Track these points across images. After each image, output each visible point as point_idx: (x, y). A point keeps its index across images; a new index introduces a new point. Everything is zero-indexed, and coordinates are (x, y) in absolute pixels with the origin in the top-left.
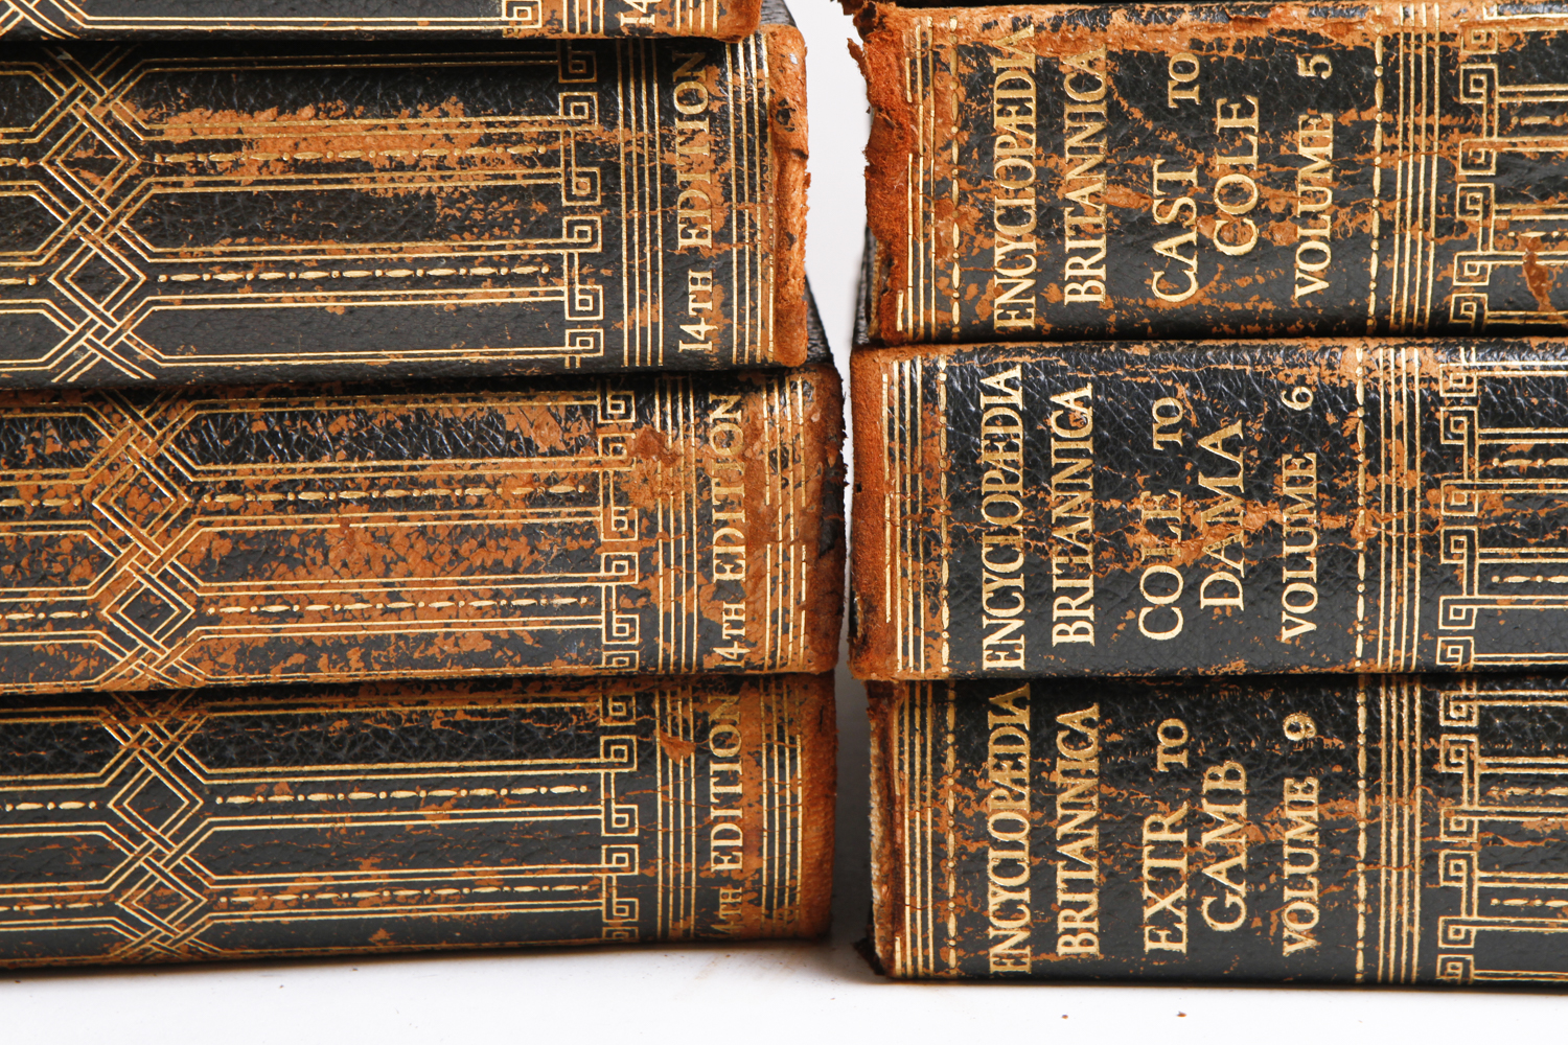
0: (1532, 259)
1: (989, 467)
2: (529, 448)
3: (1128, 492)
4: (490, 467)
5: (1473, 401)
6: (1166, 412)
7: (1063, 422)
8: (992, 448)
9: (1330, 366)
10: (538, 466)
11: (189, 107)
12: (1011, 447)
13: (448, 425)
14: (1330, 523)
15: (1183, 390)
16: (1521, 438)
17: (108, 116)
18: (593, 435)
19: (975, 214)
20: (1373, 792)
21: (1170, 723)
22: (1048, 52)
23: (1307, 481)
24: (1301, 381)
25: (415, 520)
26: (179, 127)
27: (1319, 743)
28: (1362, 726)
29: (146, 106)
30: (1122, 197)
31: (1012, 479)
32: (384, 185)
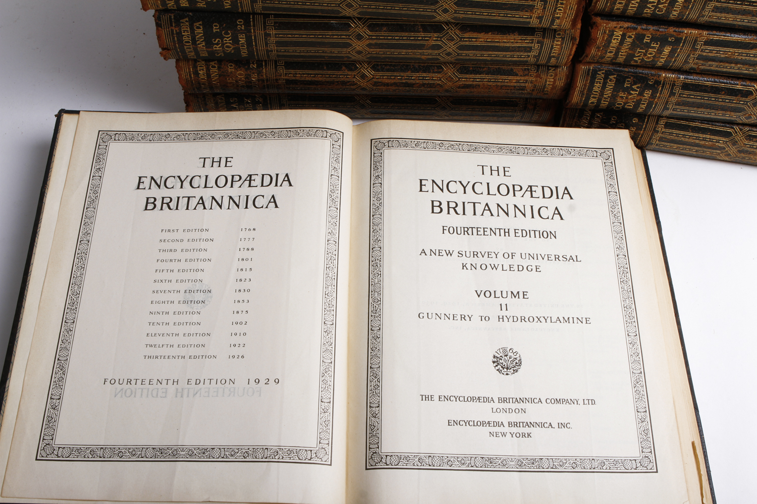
0: (698, 67)
1: (595, 86)
2: (517, 75)
3: (618, 92)
4: (510, 77)
5: (680, 86)
6: (628, 81)
7: (610, 81)
8: (597, 83)
9: (658, 77)
10: (518, 78)
11: (469, 31)
12: (600, 83)
13: (504, 70)
14: (650, 100)
15: (632, 78)
16: (687, 92)
17: (455, 33)
18: (528, 73)
19: (604, 52)
20: (644, 130)
21: (614, 117)
22: (625, 32)
23: (649, 94)
24: (653, 79)
25: (495, 84)
26: (466, 35)
27: (638, 123)
28: (646, 121)
29: (462, 31)
30: (631, 52)
31: (599, 88)
32: (502, 45)
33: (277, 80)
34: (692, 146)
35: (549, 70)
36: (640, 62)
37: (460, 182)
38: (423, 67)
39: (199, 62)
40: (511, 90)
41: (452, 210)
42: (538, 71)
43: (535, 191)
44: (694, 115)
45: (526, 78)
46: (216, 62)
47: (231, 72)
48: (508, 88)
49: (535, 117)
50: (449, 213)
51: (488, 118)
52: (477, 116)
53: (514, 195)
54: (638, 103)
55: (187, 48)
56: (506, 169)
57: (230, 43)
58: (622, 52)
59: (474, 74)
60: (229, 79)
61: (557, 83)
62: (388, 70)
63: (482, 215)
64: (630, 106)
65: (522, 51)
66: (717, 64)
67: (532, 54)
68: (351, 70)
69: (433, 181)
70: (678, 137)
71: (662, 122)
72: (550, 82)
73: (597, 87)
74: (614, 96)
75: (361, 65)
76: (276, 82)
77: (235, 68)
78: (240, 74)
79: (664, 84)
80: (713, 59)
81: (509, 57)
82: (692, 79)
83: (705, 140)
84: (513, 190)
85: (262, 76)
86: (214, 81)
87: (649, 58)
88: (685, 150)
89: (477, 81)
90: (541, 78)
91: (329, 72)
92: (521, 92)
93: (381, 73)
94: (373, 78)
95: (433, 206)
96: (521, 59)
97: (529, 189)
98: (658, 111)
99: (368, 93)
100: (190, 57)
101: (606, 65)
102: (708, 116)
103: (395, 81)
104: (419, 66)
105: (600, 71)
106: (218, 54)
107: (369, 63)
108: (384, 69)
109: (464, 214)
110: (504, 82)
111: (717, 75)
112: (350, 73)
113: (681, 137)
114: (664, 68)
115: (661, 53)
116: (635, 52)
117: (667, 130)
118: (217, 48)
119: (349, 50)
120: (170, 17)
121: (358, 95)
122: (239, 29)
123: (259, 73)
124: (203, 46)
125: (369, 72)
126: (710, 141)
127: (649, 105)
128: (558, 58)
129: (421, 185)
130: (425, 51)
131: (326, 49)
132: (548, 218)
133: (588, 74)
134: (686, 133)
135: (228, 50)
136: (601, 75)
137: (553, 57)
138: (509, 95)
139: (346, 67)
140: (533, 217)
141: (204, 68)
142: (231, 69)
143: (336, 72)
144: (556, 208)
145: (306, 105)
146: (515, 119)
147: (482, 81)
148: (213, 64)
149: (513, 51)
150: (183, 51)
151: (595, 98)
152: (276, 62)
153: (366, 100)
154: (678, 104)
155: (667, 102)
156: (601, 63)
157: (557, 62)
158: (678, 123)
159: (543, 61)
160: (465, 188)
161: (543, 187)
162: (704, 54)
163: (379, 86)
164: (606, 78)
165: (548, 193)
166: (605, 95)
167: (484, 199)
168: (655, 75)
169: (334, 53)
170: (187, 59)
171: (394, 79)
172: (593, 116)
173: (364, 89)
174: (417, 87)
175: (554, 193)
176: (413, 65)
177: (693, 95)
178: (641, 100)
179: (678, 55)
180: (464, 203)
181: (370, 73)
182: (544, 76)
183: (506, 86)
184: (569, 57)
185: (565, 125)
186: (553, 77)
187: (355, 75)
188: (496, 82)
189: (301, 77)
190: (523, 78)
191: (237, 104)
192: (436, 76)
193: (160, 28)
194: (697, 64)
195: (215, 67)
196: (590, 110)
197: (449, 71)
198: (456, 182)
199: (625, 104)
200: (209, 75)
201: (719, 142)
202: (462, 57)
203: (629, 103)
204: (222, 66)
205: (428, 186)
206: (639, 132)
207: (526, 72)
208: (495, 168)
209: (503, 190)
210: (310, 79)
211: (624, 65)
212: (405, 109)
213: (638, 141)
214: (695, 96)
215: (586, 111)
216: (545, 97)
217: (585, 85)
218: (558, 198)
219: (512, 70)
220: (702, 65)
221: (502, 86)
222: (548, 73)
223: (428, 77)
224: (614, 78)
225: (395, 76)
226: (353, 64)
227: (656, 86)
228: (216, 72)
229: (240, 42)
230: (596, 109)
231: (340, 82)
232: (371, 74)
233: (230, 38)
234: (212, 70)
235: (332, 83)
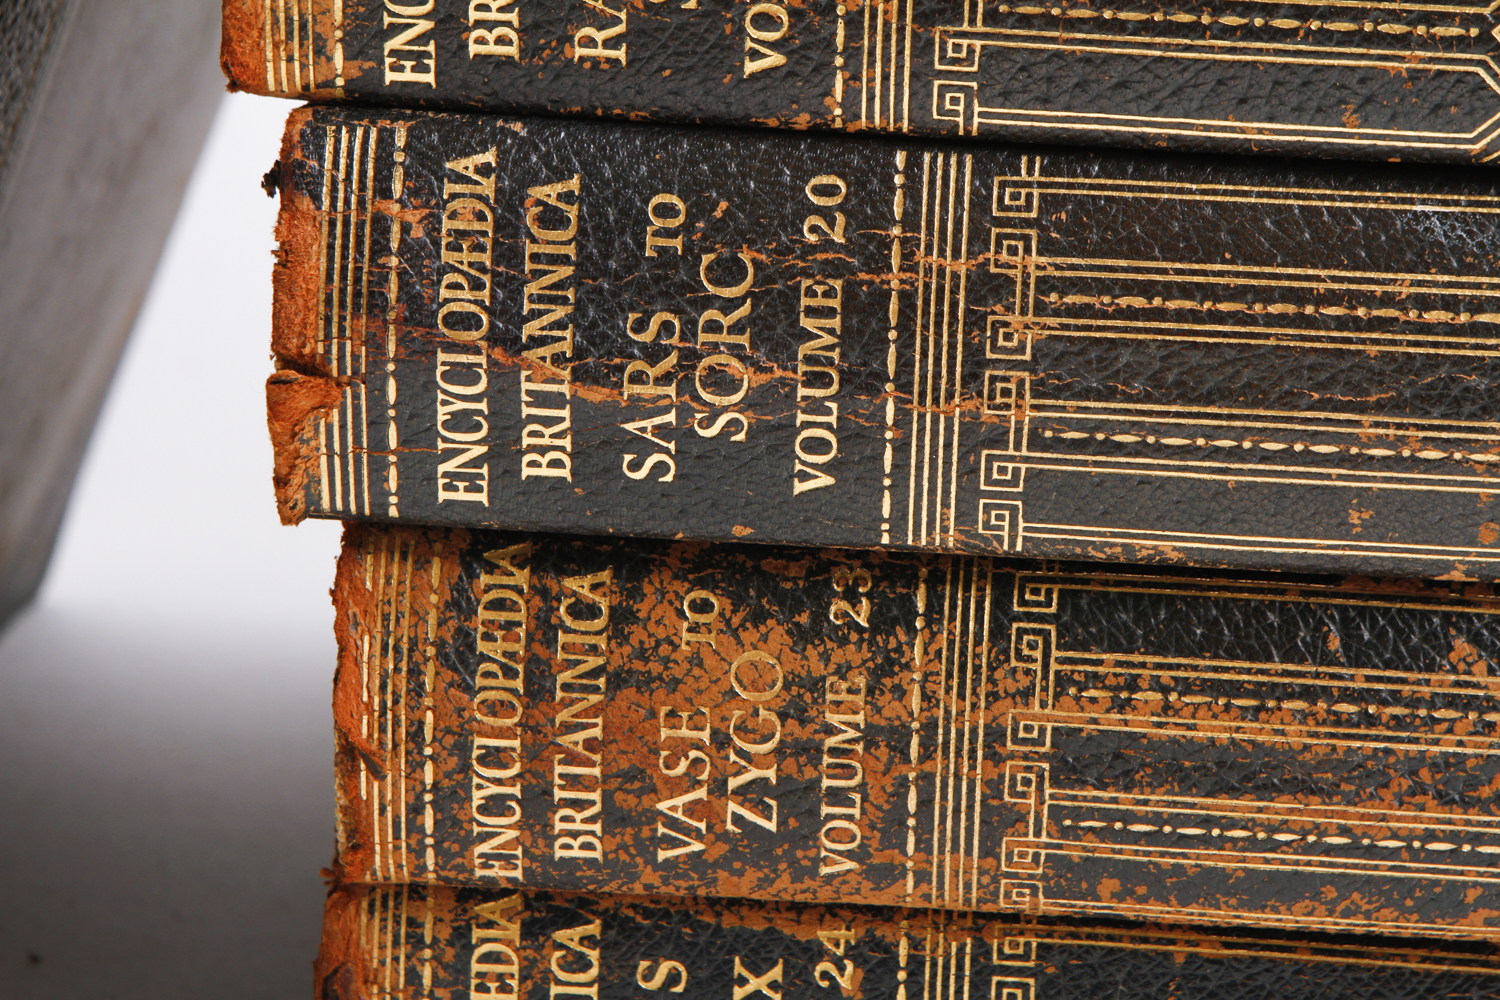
46: (609, 572)
47: (697, 659)
77: (724, 627)
78: (756, 679)
120: (386, 141)
122: (812, 238)
141: (522, 616)
142: (695, 629)
193: (305, 203)
228: (592, 652)
229: (805, 349)
233: (744, 310)
234: (572, 635)
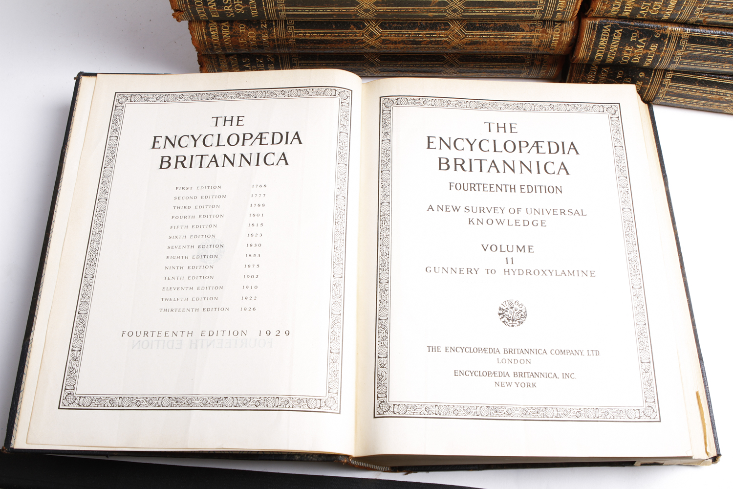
0: (705, 19)
1: (601, 40)
2: (523, 31)
3: (625, 46)
4: (516, 33)
5: (687, 39)
6: (634, 35)
7: (616, 35)
8: (603, 38)
9: (664, 30)
10: (524, 34)
12: (606, 38)
13: (510, 26)
14: (657, 53)
15: (638, 32)
16: (693, 46)
18: (534, 29)
19: (610, 6)
20: (651, 84)
21: (620, 71)
23: (655, 48)
24: (659, 32)
25: (502, 40)
27: (644, 77)
28: (652, 75)
30: (636, 6)
31: (605, 42)
33: (287, 39)
34: (699, 100)
35: (555, 25)
36: (646, 16)
37: (467, 140)
38: (430, 24)
39: (211, 23)
40: (518, 46)
41: (459, 167)
42: (544, 26)
43: (541, 147)
44: (701, 68)
45: (532, 33)
46: (227, 23)
47: (243, 33)
48: (514, 44)
49: (542, 73)
50: (456, 170)
51: (495, 75)
52: (484, 72)
53: (521, 152)
54: (644, 57)
55: (199, 9)
56: (513, 126)
57: (240, 4)
58: (628, 6)
59: (481, 30)
60: (241, 40)
61: (564, 38)
62: (396, 28)
63: (489, 172)
64: (637, 60)
65: (527, 7)
66: (723, 16)
67: (538, 9)
68: (359, 28)
69: (441, 139)
70: (685, 90)
71: (669, 76)
72: (556, 37)
73: (603, 42)
74: (620, 51)
75: (369, 23)
76: (286, 41)
77: (246, 29)
78: (252, 35)
79: (670, 38)
80: (720, 12)
81: (514, 13)
82: (699, 32)
83: (712, 94)
84: (519, 146)
85: (273, 36)
86: (226, 42)
87: (654, 12)
88: (692, 104)
89: (484, 38)
90: (547, 34)
91: (338, 31)
92: (527, 47)
93: (388, 31)
94: (381, 36)
95: (440, 163)
96: (527, 15)
97: (535, 145)
98: (664, 65)
99: (376, 51)
100: (202, 18)
101: (612, 20)
102: (715, 69)
103: (402, 39)
104: (426, 23)
105: (606, 25)
106: (229, 14)
107: (377, 21)
108: (391, 26)
109: (471, 171)
110: (510, 38)
111: (724, 28)
112: (358, 31)
113: (688, 91)
114: (670, 21)
115: (667, 6)
116: (641, 5)
117: (674, 84)
118: (228, 8)
119: (356, 8)
121: (367, 53)
123: (270, 33)
124: (214, 7)
125: (376, 30)
126: (717, 94)
127: (656, 59)
128: (563, 13)
129: (429, 142)
130: (431, 8)
131: (334, 8)
132: (554, 173)
133: (594, 29)
134: (693, 87)
135: (238, 11)
136: (607, 30)
137: (559, 12)
138: (516, 51)
139: (354, 25)
140: (539, 173)
141: (216, 29)
142: (242, 29)
143: (345, 31)
144: (562, 163)
145: (316, 64)
146: (522, 75)
147: (489, 38)
148: (225, 25)
149: (519, 7)
150: (195, 13)
151: (601, 52)
152: (285, 21)
153: (375, 58)
154: (684, 57)
155: (674, 55)
156: (607, 17)
157: (563, 17)
158: (684, 77)
159: (548, 17)
160: (471, 145)
161: (549, 143)
162: (711, 6)
163: (387, 44)
164: (612, 32)
165: (554, 148)
166: (612, 49)
167: (490, 156)
168: (661, 28)
169: (342, 12)
170: (199, 21)
171: (402, 36)
172: (599, 71)
173: (372, 47)
174: (425, 44)
175: (560, 148)
176: (420, 23)
177: (699, 48)
178: (647, 54)
179: (684, 7)
180: (470, 160)
181: (378, 31)
182: (550, 32)
183: (513, 42)
184: (574, 11)
185: (572, 80)
186: (559, 33)
187: (363, 34)
188: (503, 38)
189: (311, 36)
190: (529, 34)
191: (249, 64)
192: (443, 33)
194: (703, 16)
195: (226, 28)
196: (596, 65)
197: (456, 28)
198: (463, 139)
199: (631, 58)
200: (221, 36)
201: (726, 96)
202: (468, 14)
203: (635, 57)
204: (234, 27)
205: (436, 143)
206: (646, 86)
207: (532, 28)
208: (501, 125)
209: (510, 146)
210: (319, 38)
211: (630, 19)
212: (413, 66)
213: (645, 95)
214: (701, 49)
215: (593, 66)
216: (552, 52)
217: (591, 40)
218: (564, 153)
219: (518, 26)
220: (709, 17)
221: (508, 42)
222: (554, 28)
223: (436, 34)
224: (620, 32)
225: (403, 34)
226: (361, 22)
227: (662, 39)
228: (228, 33)
229: (250, 3)
230: (603, 64)
231: (349, 40)
232: (379, 33)
234: (224, 31)
235: (341, 41)
